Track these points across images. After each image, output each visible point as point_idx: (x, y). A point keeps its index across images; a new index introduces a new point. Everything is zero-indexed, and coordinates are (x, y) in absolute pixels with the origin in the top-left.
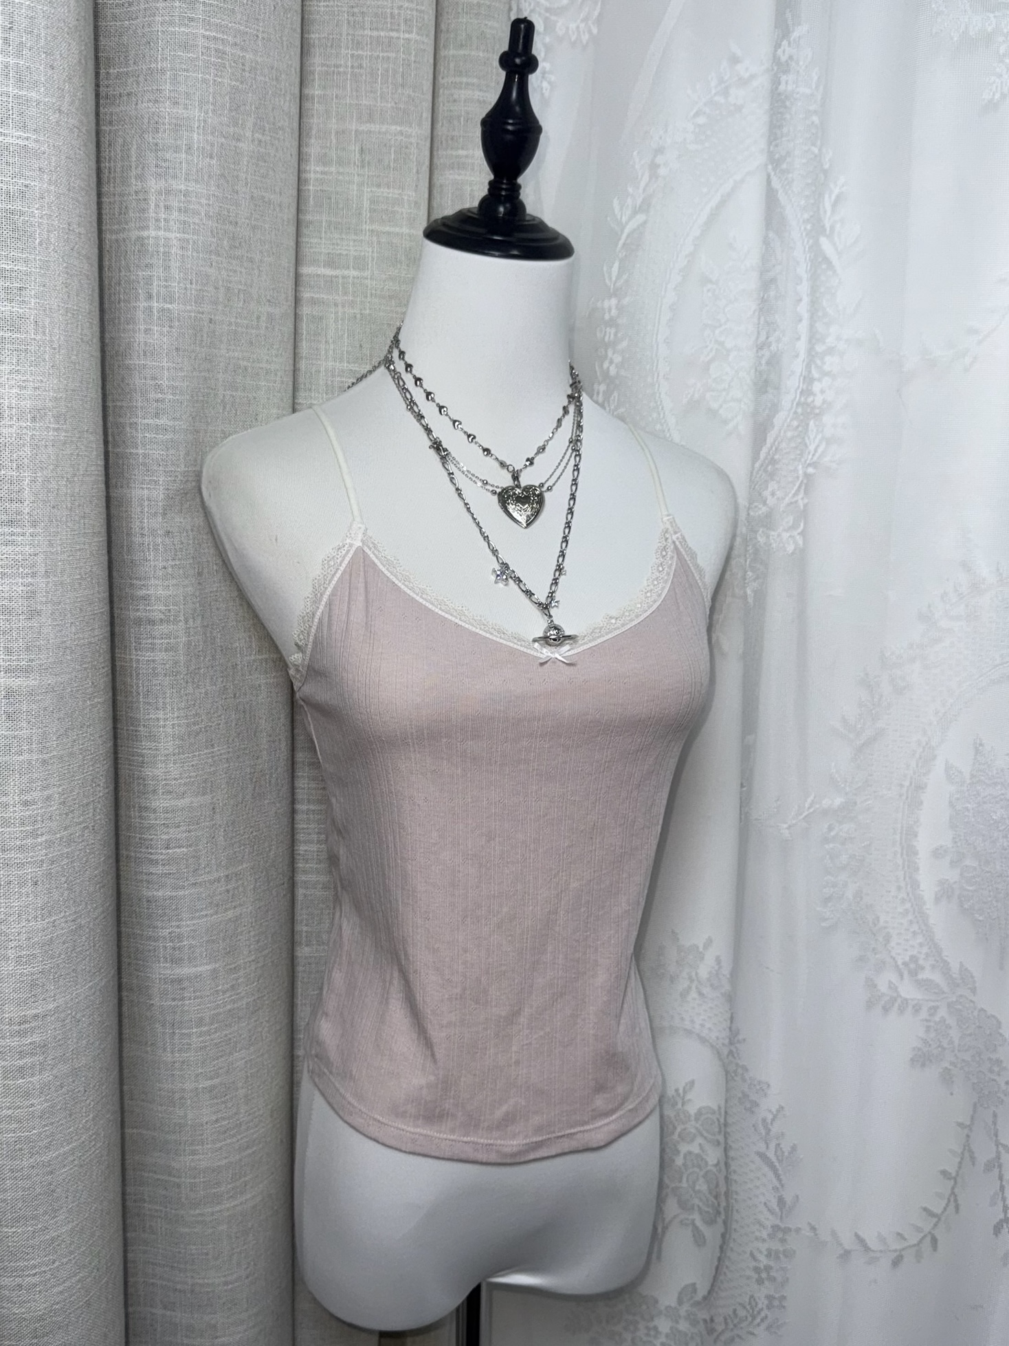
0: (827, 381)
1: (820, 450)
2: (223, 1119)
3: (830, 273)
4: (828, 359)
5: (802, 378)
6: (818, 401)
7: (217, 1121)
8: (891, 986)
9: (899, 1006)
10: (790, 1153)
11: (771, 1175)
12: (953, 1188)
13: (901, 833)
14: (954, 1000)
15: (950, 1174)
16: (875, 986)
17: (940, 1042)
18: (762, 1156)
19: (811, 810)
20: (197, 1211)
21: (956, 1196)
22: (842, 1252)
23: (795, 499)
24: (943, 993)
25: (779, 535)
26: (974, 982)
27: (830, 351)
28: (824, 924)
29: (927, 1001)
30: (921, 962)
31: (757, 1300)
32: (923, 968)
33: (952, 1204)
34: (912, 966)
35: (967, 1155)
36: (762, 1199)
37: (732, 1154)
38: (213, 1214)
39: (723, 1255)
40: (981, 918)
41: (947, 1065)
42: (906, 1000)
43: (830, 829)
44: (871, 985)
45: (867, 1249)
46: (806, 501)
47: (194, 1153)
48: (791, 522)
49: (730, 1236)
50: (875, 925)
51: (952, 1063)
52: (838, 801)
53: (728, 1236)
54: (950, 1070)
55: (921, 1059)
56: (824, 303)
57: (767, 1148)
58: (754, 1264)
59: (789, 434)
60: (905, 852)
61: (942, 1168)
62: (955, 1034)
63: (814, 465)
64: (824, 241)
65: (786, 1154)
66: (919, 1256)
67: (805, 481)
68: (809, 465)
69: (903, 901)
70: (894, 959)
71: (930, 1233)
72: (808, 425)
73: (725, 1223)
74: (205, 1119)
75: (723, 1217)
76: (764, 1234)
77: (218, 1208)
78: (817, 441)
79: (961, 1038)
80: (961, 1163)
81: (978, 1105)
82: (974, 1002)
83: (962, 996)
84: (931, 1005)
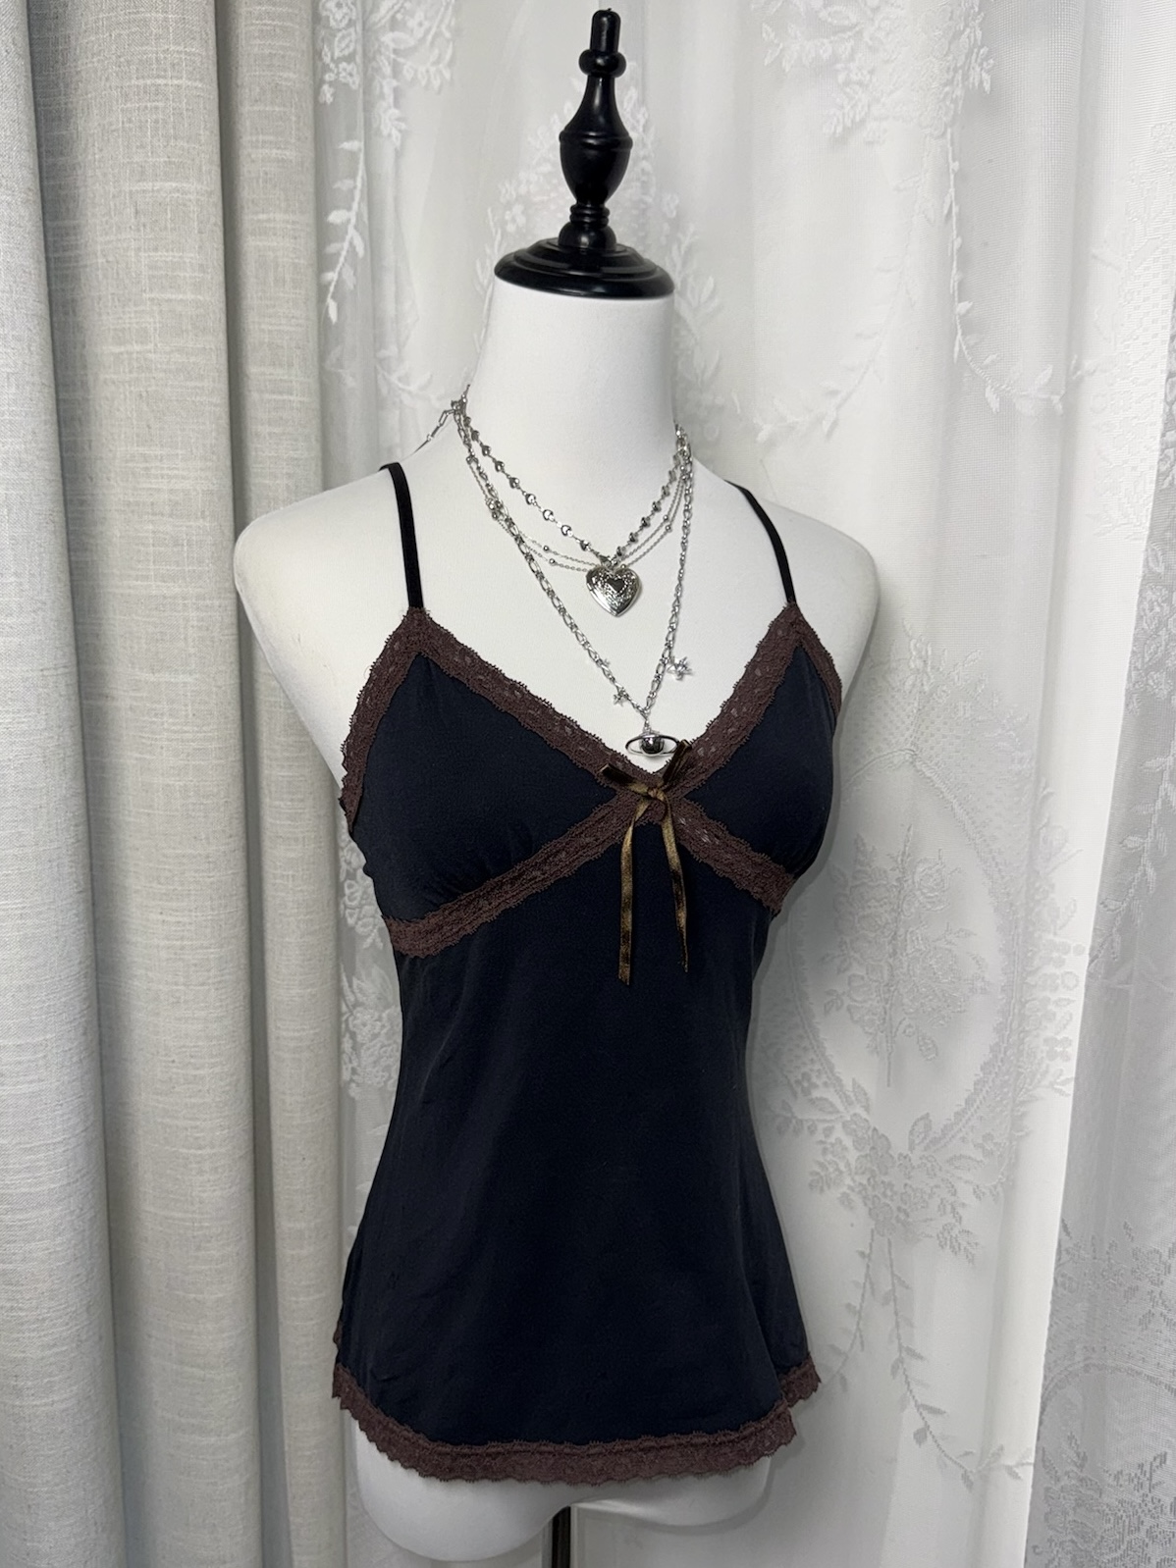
8: (787, 1106)
9: (796, 1129)
12: (858, 1324)
14: (849, 1119)
15: (855, 1307)
16: (769, 1107)
17: (837, 1165)
21: (861, 1330)
24: (838, 1112)
26: (867, 1100)
29: (824, 1122)
30: (816, 1080)
32: (816, 1086)
33: (858, 1340)
34: (807, 1084)
35: (868, 1286)
40: (870, 1031)
41: (845, 1189)
42: (802, 1121)
50: (767, 1041)
51: (850, 1187)
54: (849, 1195)
55: (820, 1184)
60: (791, 962)
61: (846, 1302)
62: (850, 1156)
69: (792, 1014)
70: (788, 1077)
71: (838, 1372)
79: (856, 1161)
80: (863, 1295)
81: (875, 1232)
82: (867, 1121)
83: (855, 1114)
84: (826, 1125)
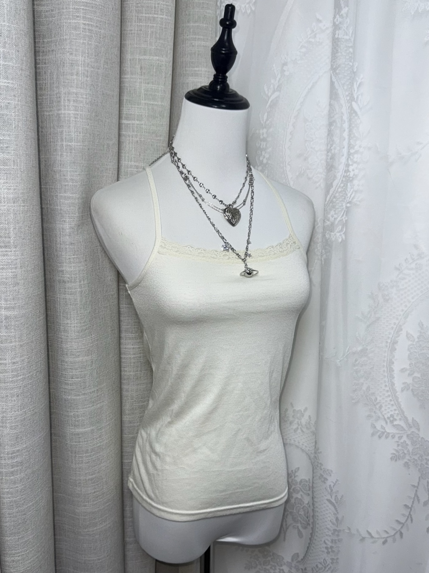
0: (355, 165)
1: (352, 196)
2: (97, 491)
3: (356, 118)
4: (356, 156)
5: (345, 165)
6: (351, 174)
7: (94, 492)
8: (382, 427)
9: (386, 436)
10: (341, 499)
11: (333, 508)
12: (410, 512)
13: (387, 362)
14: (410, 433)
15: (408, 506)
16: (375, 427)
17: (403, 451)
18: (329, 500)
19: (348, 353)
20: (87, 530)
21: (411, 515)
22: (361, 538)
23: (341, 219)
24: (405, 430)
25: (335, 235)
26: (419, 426)
27: (357, 152)
28: (353, 401)
29: (398, 433)
30: (395, 417)
31: (327, 561)
32: (396, 420)
33: (409, 519)
34: (391, 419)
35: (416, 498)
36: (329, 519)
37: (315, 500)
38: (93, 531)
39: (311, 542)
40: (421, 399)
41: (405, 460)
42: (389, 433)
43: (356, 361)
44: (374, 427)
45: (372, 537)
46: (346, 219)
47: (85, 506)
48: (341, 228)
49: (315, 534)
50: (375, 401)
52: (360, 348)
53: (313, 534)
54: (408, 463)
55: (395, 458)
56: (354, 131)
57: (331, 497)
58: (325, 546)
59: (340, 190)
60: (388, 371)
61: (405, 504)
62: (410, 448)
63: (349, 202)
64: (353, 103)
65: (339, 499)
66: (394, 541)
67: (346, 210)
68: (348, 203)
69: (388, 391)
70: (383, 416)
71: (399, 530)
72: (347, 185)
73: (312, 528)
74: (89, 492)
75: (312, 526)
76: (330, 534)
77: (95, 529)
78: (351, 192)
79: (413, 450)
80: (413, 502)
81: (421, 478)
82: (418, 434)
83: (413, 432)
84: (399, 435)
